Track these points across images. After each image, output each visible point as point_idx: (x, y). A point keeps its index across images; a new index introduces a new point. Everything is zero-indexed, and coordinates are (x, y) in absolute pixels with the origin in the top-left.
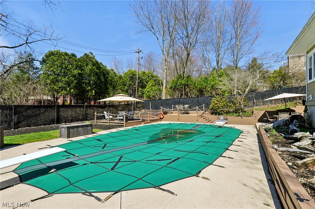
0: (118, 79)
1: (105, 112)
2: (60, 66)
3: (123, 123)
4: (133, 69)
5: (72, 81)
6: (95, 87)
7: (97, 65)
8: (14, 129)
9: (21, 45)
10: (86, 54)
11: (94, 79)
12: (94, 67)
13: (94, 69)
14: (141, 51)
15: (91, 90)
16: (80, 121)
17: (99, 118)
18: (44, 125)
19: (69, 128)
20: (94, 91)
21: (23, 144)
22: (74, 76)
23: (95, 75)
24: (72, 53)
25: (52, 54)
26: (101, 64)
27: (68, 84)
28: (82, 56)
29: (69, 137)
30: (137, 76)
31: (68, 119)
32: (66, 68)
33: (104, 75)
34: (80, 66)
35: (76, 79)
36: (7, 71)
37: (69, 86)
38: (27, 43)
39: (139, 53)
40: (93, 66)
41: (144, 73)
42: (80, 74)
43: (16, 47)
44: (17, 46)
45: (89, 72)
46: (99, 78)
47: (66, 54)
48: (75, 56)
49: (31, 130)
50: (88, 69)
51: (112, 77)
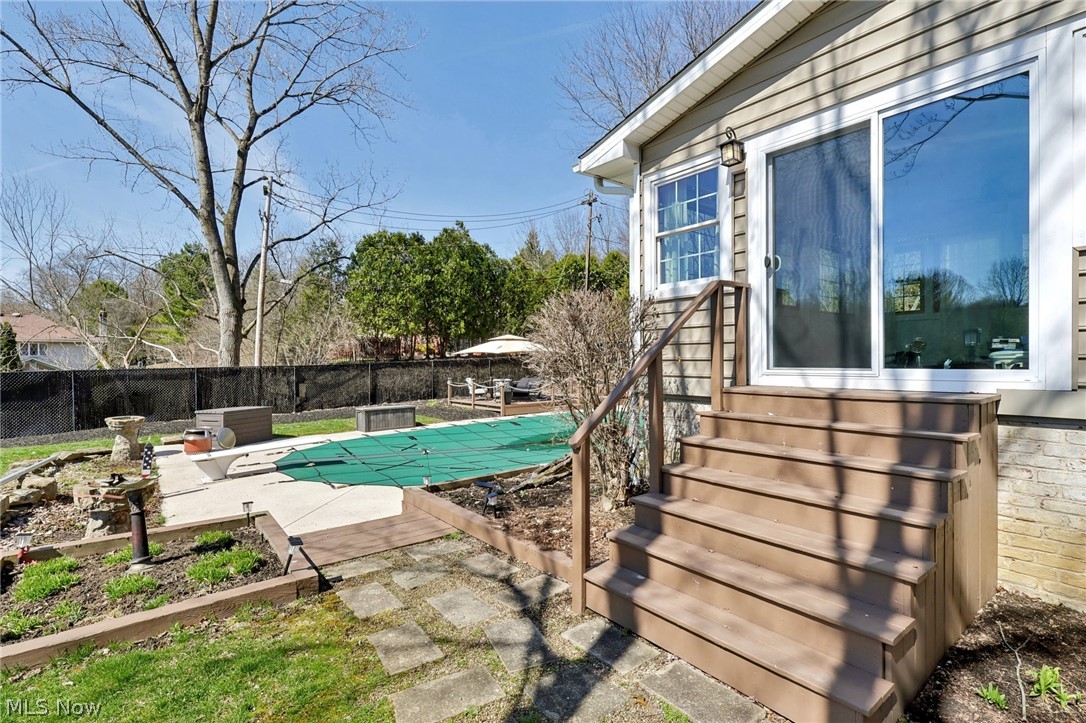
0: (534, 284)
1: (469, 380)
2: (385, 271)
3: (499, 408)
4: (578, 254)
5: (412, 304)
6: (465, 314)
7: (475, 254)
8: (297, 412)
9: (314, 230)
10: (445, 230)
11: (463, 292)
12: (465, 263)
13: (462, 267)
14: (595, 200)
15: (455, 321)
16: (420, 399)
17: (456, 392)
18: (348, 405)
19: (368, 413)
20: (462, 324)
21: (299, 435)
22: (415, 290)
23: (465, 283)
24: (414, 234)
25: (370, 242)
26: (487, 247)
27: (404, 309)
28: (437, 235)
29: (368, 429)
30: (586, 272)
31: (394, 395)
32: (398, 272)
33: (493, 279)
34: (431, 264)
35: (421, 296)
36: (290, 290)
37: (405, 314)
38: (324, 222)
39: (590, 204)
40: (463, 259)
41: (615, 258)
42: (429, 284)
43: (305, 235)
44: (306, 232)
45: (452, 276)
46: (476, 290)
47: (401, 239)
48: (418, 239)
49: (322, 414)
50: (448, 268)
51: (513, 281)
